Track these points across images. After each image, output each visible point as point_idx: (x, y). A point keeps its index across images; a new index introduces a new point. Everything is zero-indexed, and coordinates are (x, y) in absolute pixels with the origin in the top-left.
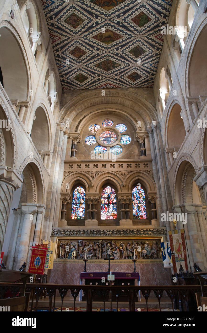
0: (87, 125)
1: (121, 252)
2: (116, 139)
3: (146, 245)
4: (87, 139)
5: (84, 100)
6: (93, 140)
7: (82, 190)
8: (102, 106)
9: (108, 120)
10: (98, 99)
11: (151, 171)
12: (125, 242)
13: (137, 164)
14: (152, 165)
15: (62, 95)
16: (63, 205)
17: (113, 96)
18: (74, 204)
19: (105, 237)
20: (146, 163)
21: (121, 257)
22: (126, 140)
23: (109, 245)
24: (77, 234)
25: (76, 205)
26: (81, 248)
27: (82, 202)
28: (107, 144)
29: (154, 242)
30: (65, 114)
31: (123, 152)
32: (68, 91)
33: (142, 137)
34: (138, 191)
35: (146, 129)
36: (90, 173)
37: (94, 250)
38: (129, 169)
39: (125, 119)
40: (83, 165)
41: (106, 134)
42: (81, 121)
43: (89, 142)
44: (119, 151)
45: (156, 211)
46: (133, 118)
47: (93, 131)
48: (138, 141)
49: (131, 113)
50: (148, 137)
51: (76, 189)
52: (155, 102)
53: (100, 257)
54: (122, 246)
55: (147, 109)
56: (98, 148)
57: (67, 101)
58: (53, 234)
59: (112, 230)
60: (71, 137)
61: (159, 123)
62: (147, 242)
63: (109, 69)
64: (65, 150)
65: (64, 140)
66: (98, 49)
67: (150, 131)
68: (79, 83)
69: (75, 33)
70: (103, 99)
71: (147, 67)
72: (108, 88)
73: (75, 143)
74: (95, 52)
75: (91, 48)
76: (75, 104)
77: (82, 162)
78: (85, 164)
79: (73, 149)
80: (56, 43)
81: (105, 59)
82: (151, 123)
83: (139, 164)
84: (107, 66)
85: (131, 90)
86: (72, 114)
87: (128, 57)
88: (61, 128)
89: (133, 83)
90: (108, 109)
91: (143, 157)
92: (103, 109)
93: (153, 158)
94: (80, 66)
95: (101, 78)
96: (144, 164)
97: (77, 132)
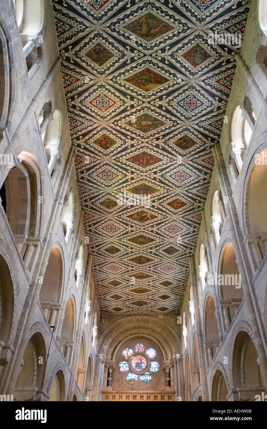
0: (121, 349)
2: (146, 365)
4: (120, 365)
5: (119, 326)
6: (126, 366)
8: (135, 331)
9: (140, 344)
10: (131, 325)
14: (175, 398)
15: (100, 321)
17: (144, 322)
20: (170, 395)
22: (155, 366)
28: (138, 370)
30: (103, 341)
31: (151, 380)
32: (105, 316)
33: (168, 367)
35: (172, 358)
39: (155, 344)
40: (117, 396)
41: (138, 359)
42: (116, 347)
43: (123, 368)
44: (148, 379)
46: (161, 344)
47: (126, 356)
48: (164, 369)
49: (159, 339)
50: (173, 366)
52: (180, 331)
55: (173, 338)
56: (130, 374)
57: (105, 328)
60: (107, 365)
61: (182, 356)
63: (142, 305)
64: (102, 380)
65: (102, 369)
66: (133, 296)
67: (174, 361)
68: (116, 312)
69: (115, 288)
70: (136, 325)
71: (173, 304)
72: (140, 315)
73: (111, 371)
74: (131, 297)
75: (127, 295)
76: (112, 331)
77: (116, 393)
78: (119, 395)
79: (109, 378)
80: (99, 292)
81: (138, 300)
82: (176, 353)
83: (164, 396)
84: (140, 303)
85: (161, 317)
86: (108, 341)
87: (157, 299)
88: (99, 359)
89: (162, 312)
90: (140, 334)
91: (168, 389)
92: (135, 334)
93: (176, 390)
94: (117, 303)
95: (134, 309)
96: (168, 396)
97: (112, 360)
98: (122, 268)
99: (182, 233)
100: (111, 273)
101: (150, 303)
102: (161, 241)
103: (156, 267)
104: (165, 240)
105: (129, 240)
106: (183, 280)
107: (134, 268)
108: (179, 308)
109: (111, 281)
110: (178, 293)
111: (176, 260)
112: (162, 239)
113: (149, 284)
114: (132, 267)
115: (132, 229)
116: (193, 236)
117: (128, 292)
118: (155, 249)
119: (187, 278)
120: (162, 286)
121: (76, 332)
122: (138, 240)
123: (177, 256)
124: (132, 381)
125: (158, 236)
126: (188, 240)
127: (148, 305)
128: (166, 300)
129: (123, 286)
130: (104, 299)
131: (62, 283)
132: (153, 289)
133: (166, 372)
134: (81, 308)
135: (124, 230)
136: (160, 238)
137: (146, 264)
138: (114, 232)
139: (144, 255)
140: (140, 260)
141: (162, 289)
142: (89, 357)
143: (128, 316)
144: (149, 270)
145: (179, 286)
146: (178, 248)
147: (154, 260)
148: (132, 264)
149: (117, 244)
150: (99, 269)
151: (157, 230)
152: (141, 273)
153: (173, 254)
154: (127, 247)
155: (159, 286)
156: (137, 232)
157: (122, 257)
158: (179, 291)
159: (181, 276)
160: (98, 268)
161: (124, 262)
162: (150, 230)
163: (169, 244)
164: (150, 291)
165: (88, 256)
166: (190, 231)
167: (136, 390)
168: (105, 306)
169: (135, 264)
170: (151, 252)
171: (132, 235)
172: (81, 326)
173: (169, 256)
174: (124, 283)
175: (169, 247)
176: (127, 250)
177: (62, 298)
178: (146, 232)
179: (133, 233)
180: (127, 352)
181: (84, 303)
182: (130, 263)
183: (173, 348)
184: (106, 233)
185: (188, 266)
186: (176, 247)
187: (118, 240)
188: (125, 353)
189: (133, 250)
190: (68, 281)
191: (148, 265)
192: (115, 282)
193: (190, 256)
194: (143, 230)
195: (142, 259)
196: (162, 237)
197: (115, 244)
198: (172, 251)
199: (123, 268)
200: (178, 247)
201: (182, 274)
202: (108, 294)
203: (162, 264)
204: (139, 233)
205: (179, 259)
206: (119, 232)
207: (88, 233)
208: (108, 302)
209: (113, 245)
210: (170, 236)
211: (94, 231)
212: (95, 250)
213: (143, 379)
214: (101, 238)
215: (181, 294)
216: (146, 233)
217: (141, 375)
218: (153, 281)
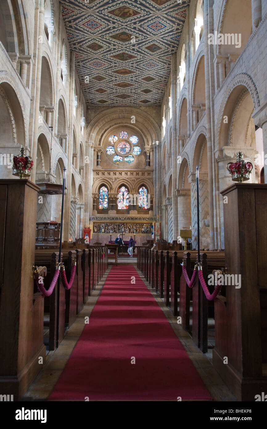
0: (107, 136)
1: (130, 230)
2: (129, 149)
3: (144, 226)
4: (107, 149)
5: (105, 117)
6: (113, 150)
7: (106, 189)
8: (119, 121)
9: (124, 132)
10: (116, 115)
11: (152, 178)
12: (132, 224)
13: (143, 172)
14: (153, 175)
15: (87, 112)
16: (94, 201)
17: (128, 113)
18: (100, 199)
19: (120, 221)
20: (149, 172)
21: (129, 232)
22: (137, 150)
23: (123, 225)
24: (104, 219)
25: (102, 200)
26: (107, 227)
27: (106, 197)
28: (123, 153)
29: (149, 224)
30: (91, 130)
31: (134, 161)
32: (91, 107)
33: (148, 151)
34: (143, 191)
35: (152, 144)
36: (111, 179)
37: (114, 228)
38: (137, 176)
39: (137, 132)
40: (106, 173)
42: (103, 135)
43: (110, 152)
44: (132, 160)
45: (152, 206)
46: (143, 132)
47: (112, 142)
48: (145, 153)
49: (141, 128)
50: (153, 151)
51: (101, 189)
52: (160, 122)
53: (118, 232)
54: (130, 226)
55: (154, 127)
56: (116, 157)
57: (92, 118)
58: (90, 220)
59: (125, 217)
60: (96, 150)
61: (161, 142)
62: (145, 225)
63: (125, 98)
64: (92, 161)
65: (91, 153)
66: (117, 90)
67: (154, 147)
68: (101, 104)
69: (99, 83)
70: (120, 115)
71: (155, 98)
72: (124, 106)
73: (99, 154)
74: (115, 91)
75: (111, 89)
76: (98, 121)
77: (105, 171)
78: (107, 172)
79: (98, 160)
80: (84, 86)
81: (122, 94)
82: (156, 140)
83: (144, 173)
84: (124, 96)
85: (143, 108)
86: (96, 130)
87: (140, 93)
88: (89, 145)
89: (144, 104)
90: (124, 123)
91: (147, 168)
92: (120, 123)
93: (154, 169)
94: (102, 96)
95: (118, 102)
96: (148, 173)
97: (100, 145)
98: (105, 65)
99: (165, 30)
100: (94, 68)
101: (133, 96)
102: (144, 39)
103: (139, 63)
104: (148, 38)
105: (111, 37)
106: (165, 76)
107: (117, 65)
108: (160, 101)
109: (95, 76)
110: (160, 87)
111: (158, 58)
112: (145, 36)
113: (131, 79)
114: (115, 63)
115: (114, 25)
116: (176, 33)
117: (112, 87)
118: (138, 47)
119: (169, 74)
120: (144, 81)
121: (68, 126)
122: (121, 37)
123: (159, 53)
124: (118, 161)
125: (140, 33)
126: (171, 38)
127: (131, 98)
128: (148, 94)
129: (106, 81)
130: (89, 93)
131: (52, 88)
132: (135, 83)
133: (146, 154)
134: (70, 105)
135: (106, 27)
136: (142, 35)
137: (129, 61)
138: (96, 28)
139: (127, 52)
140: (123, 57)
141: (145, 84)
142: (80, 144)
143: (112, 107)
144: (132, 66)
145: (161, 82)
146: (161, 46)
147: (137, 57)
148: (115, 61)
149: (99, 41)
150: (83, 65)
151: (139, 27)
152: (124, 69)
153: (155, 51)
154: (110, 44)
155: (141, 81)
156: (120, 28)
157: (105, 54)
158: (160, 86)
159: (163, 73)
160: (81, 64)
161: (107, 58)
162: (133, 27)
163: (151, 42)
164: (133, 85)
165: (71, 53)
166: (173, 28)
167: (121, 168)
168: (91, 98)
169: (118, 60)
170: (133, 50)
171: (114, 32)
172: (71, 121)
173: (152, 53)
174: (108, 78)
175: (152, 45)
176: (109, 47)
177: (54, 101)
178: (129, 28)
179: (116, 30)
180: (113, 139)
181: (72, 100)
182: (113, 60)
183: (154, 136)
184: (87, 30)
185: (170, 63)
186: (159, 45)
187: (100, 36)
188: (111, 139)
189: (116, 47)
190: (57, 84)
191: (130, 61)
192: (99, 77)
193: (172, 54)
194: (125, 27)
195: (125, 56)
196: (144, 35)
197: (97, 41)
198: (155, 48)
199: (107, 65)
200: (161, 44)
201: (164, 70)
202: (92, 88)
203: (145, 61)
204: (121, 30)
205: (161, 57)
206: (101, 29)
207: (68, 30)
208: (93, 95)
209: (95, 41)
210: (153, 33)
211: (74, 27)
212: (77, 46)
213: (127, 160)
214: (83, 35)
215: (163, 88)
216: (128, 30)
217: (126, 157)
218: (136, 77)
